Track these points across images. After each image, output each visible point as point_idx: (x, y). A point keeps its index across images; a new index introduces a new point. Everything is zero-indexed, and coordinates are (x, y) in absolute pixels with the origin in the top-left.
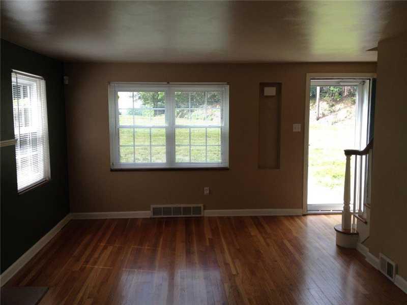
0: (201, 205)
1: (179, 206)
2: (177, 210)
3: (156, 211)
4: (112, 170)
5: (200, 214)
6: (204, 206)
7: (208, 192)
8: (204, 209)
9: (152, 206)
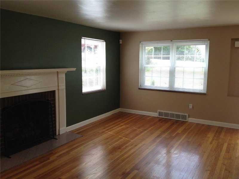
0: (187, 115)
1: (173, 113)
2: (172, 115)
3: (160, 114)
4: (139, 89)
5: (186, 120)
6: (189, 115)
7: (191, 107)
8: (189, 117)
9: (159, 111)
